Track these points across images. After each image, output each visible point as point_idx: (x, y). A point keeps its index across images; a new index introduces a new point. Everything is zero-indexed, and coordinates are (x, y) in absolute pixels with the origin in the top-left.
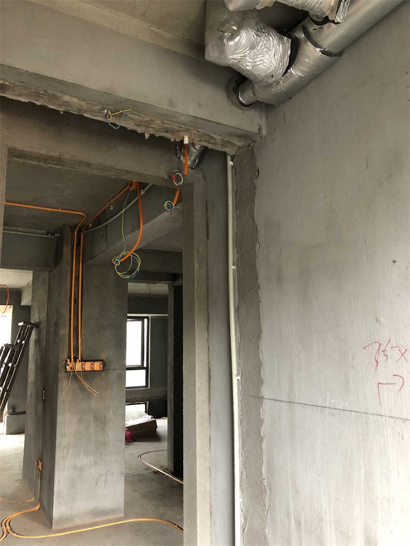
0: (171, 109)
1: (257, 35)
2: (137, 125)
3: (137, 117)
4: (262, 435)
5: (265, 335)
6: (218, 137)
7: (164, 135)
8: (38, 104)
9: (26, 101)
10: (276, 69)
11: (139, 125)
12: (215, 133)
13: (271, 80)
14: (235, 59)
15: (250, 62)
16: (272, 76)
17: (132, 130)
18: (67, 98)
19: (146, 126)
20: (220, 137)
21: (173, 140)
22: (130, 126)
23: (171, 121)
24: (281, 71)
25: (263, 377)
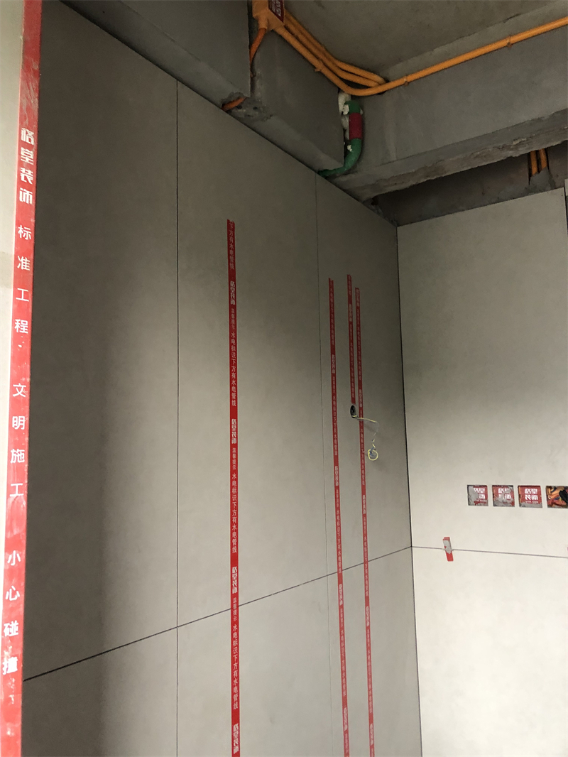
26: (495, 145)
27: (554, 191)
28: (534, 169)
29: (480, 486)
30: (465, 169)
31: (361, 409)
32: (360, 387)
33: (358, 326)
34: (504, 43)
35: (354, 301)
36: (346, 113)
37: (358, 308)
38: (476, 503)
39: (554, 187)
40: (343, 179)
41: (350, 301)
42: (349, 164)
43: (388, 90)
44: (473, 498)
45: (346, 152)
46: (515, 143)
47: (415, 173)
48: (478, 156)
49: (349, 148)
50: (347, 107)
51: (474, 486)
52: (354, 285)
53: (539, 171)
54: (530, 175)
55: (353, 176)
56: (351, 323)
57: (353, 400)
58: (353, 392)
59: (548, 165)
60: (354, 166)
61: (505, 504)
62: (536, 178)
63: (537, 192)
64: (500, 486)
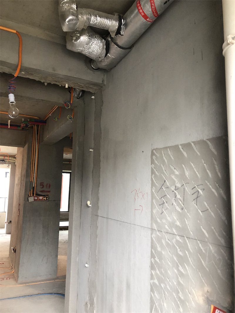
0: (53, 72)
1: (89, 38)
2: (40, 79)
3: (38, 75)
4: (97, 234)
5: (101, 185)
6: (83, 85)
7: (55, 83)
10: (101, 54)
11: (42, 79)
12: (80, 83)
13: (100, 59)
14: (80, 49)
15: (87, 51)
16: (100, 57)
17: (38, 81)
18: (1, 67)
19: (44, 79)
20: (84, 85)
21: (60, 86)
22: (37, 79)
23: (56, 77)
24: (104, 55)
25: (99, 205)
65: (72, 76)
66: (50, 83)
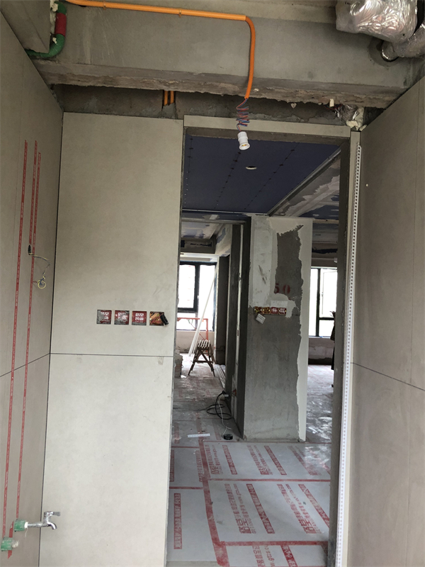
2: (284, 97)
3: (283, 91)
7: (311, 101)
8: (202, 92)
9: (193, 91)
10: (406, 27)
12: (359, 94)
13: (403, 39)
14: (364, 26)
15: (378, 26)
16: (404, 35)
18: (223, 85)
19: (292, 96)
20: (365, 96)
21: (320, 104)
23: (314, 89)
24: (412, 28)
26: (159, 79)
27: (177, 120)
28: (166, 102)
29: (106, 311)
30: (132, 87)
31: (34, 248)
32: (35, 232)
33: (38, 183)
34: (177, 11)
35: (37, 163)
36: (55, 10)
37: (39, 169)
38: (102, 322)
39: (177, 118)
40: (42, 63)
41: (35, 163)
42: (52, 53)
43: (88, 6)
44: (100, 319)
45: (52, 43)
46: (171, 82)
47: (97, 78)
48: (144, 82)
49: (54, 39)
50: (57, 5)
51: (102, 311)
52: (38, 150)
53: (169, 104)
54: (163, 105)
55: (51, 63)
56: (34, 180)
57: (30, 242)
58: (30, 235)
59: (174, 102)
60: (55, 56)
61: (122, 323)
62: (166, 107)
63: (166, 118)
64: (119, 311)
65: (345, 82)
66: (301, 102)
